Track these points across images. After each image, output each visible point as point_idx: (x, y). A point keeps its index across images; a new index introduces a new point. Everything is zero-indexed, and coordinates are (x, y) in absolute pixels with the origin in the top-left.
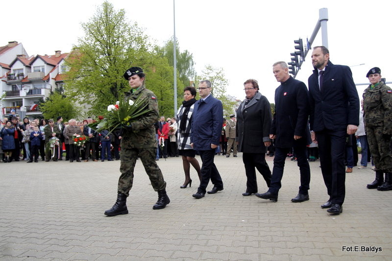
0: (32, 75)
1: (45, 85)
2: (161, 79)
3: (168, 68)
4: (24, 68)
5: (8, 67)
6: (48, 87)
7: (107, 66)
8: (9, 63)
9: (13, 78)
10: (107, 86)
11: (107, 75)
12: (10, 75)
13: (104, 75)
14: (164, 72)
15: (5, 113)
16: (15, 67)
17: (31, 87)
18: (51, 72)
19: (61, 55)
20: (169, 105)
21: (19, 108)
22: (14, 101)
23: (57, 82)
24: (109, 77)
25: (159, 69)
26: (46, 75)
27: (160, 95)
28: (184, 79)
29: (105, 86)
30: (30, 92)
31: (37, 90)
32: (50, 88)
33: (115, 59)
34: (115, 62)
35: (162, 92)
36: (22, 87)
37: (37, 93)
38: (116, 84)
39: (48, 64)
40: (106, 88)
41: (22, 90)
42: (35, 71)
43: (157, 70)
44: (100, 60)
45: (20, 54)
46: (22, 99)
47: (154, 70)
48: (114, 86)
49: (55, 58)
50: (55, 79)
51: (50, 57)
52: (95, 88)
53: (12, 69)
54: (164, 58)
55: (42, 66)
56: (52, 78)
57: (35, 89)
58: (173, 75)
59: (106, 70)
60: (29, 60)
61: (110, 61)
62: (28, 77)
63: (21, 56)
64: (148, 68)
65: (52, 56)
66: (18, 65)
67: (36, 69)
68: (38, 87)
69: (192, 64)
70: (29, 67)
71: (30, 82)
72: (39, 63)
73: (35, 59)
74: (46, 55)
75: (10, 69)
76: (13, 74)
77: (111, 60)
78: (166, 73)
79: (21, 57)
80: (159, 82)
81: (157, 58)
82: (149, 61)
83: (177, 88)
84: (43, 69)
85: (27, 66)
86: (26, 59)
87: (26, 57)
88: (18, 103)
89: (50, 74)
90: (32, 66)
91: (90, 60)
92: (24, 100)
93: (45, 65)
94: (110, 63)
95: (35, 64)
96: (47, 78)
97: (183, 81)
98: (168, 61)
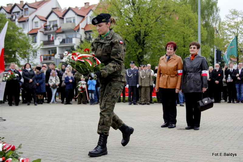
0: (64, 25)
1: (76, 35)
2: (184, 26)
3: (191, 14)
4: (58, 19)
5: (45, 19)
6: (78, 36)
7: (132, 16)
8: (46, 16)
9: (49, 29)
10: (132, 35)
11: (131, 23)
12: (46, 26)
13: (129, 24)
14: (187, 18)
15: (42, 60)
16: (51, 19)
17: (64, 36)
18: (81, 22)
19: (90, 7)
21: (54, 56)
22: (49, 50)
23: (86, 32)
24: (134, 25)
25: (182, 16)
26: (76, 25)
27: (182, 42)
28: (207, 25)
29: (129, 34)
30: (63, 41)
31: (69, 40)
32: (80, 37)
33: (139, 8)
34: (139, 11)
35: (185, 39)
36: (56, 37)
37: (69, 42)
38: (140, 32)
39: (78, 15)
40: (131, 36)
41: (56, 39)
42: (67, 22)
43: (180, 18)
44: (125, 10)
45: (55, 7)
46: (56, 48)
47: (177, 18)
48: (138, 34)
49: (85, 9)
50: (84, 29)
51: (79, 9)
53: (48, 20)
54: (188, 5)
55: (73, 17)
56: (82, 28)
57: (67, 38)
58: (197, 21)
59: (130, 19)
60: (62, 12)
61: (134, 11)
62: (62, 28)
63: (56, 8)
64: (171, 16)
65: (82, 8)
66: (53, 17)
67: (68, 20)
68: (70, 37)
69: (217, 11)
70: (62, 18)
71: (63, 32)
72: (70, 14)
73: (67, 12)
74: (76, 7)
75: (46, 21)
76: (48, 26)
77: (135, 9)
78: (189, 20)
79: (55, 10)
80: (182, 29)
81: (180, 5)
82: (172, 9)
83: (197, 36)
84: (74, 20)
85: (60, 18)
86: (59, 11)
88: (53, 51)
89: (80, 25)
90: (65, 18)
91: (116, 10)
92: (58, 49)
93: (76, 16)
94: (135, 12)
95: (67, 16)
96: (77, 28)
97: (206, 28)
98: (192, 8)
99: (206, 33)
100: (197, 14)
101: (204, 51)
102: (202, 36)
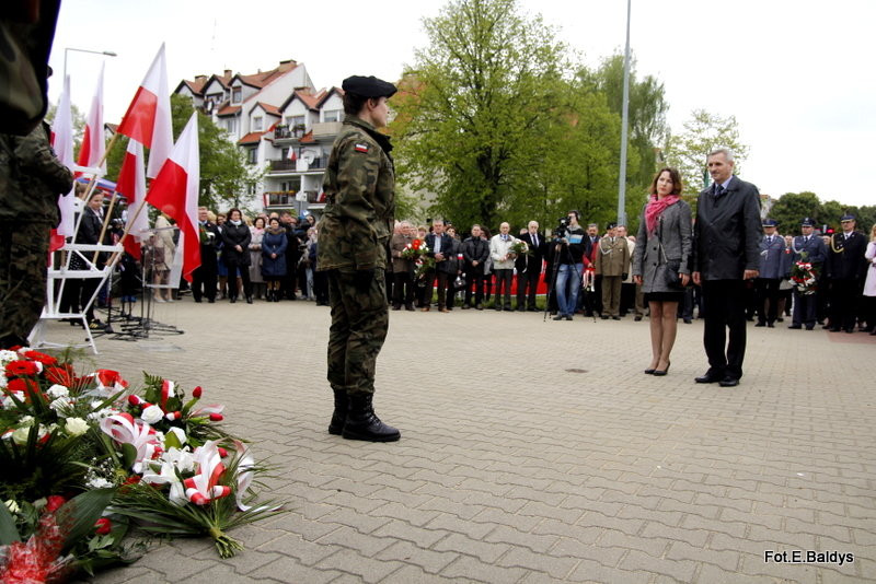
0: (320, 127)
2: (589, 142)
3: (607, 116)
4: (306, 113)
5: (277, 112)
7: (473, 112)
8: (279, 105)
9: (286, 134)
10: (471, 155)
11: (472, 129)
12: (280, 128)
13: (466, 131)
14: (596, 124)
15: (268, 204)
16: (289, 112)
17: (317, 152)
20: (604, 201)
21: (294, 195)
22: (286, 181)
24: (476, 134)
25: (587, 118)
27: (584, 176)
28: (641, 143)
29: (466, 153)
30: (316, 163)
33: (491, 97)
34: (489, 102)
35: (591, 169)
36: (300, 153)
38: (491, 150)
40: (469, 158)
41: (300, 158)
42: (327, 120)
43: (582, 122)
44: (458, 98)
45: (300, 86)
46: (299, 177)
47: (575, 123)
48: (486, 155)
52: (447, 157)
53: (284, 115)
54: (599, 94)
58: (619, 132)
59: (470, 119)
60: (316, 97)
61: (479, 101)
62: (314, 134)
63: (303, 89)
64: (561, 118)
66: (296, 109)
67: (329, 116)
69: (662, 109)
70: (315, 112)
71: (317, 143)
72: (335, 103)
73: (327, 96)
75: (280, 117)
76: (284, 127)
77: (481, 98)
78: (601, 129)
79: (301, 91)
80: (585, 148)
81: (583, 94)
82: (564, 101)
83: (618, 165)
85: (311, 111)
86: (310, 96)
87: (311, 92)
88: (293, 185)
90: (322, 111)
91: (438, 98)
92: (303, 179)
94: (481, 105)
95: (328, 106)
97: (637, 148)
98: (608, 101)
99: (637, 160)
100: (621, 116)
101: (631, 200)
102: (628, 165)
